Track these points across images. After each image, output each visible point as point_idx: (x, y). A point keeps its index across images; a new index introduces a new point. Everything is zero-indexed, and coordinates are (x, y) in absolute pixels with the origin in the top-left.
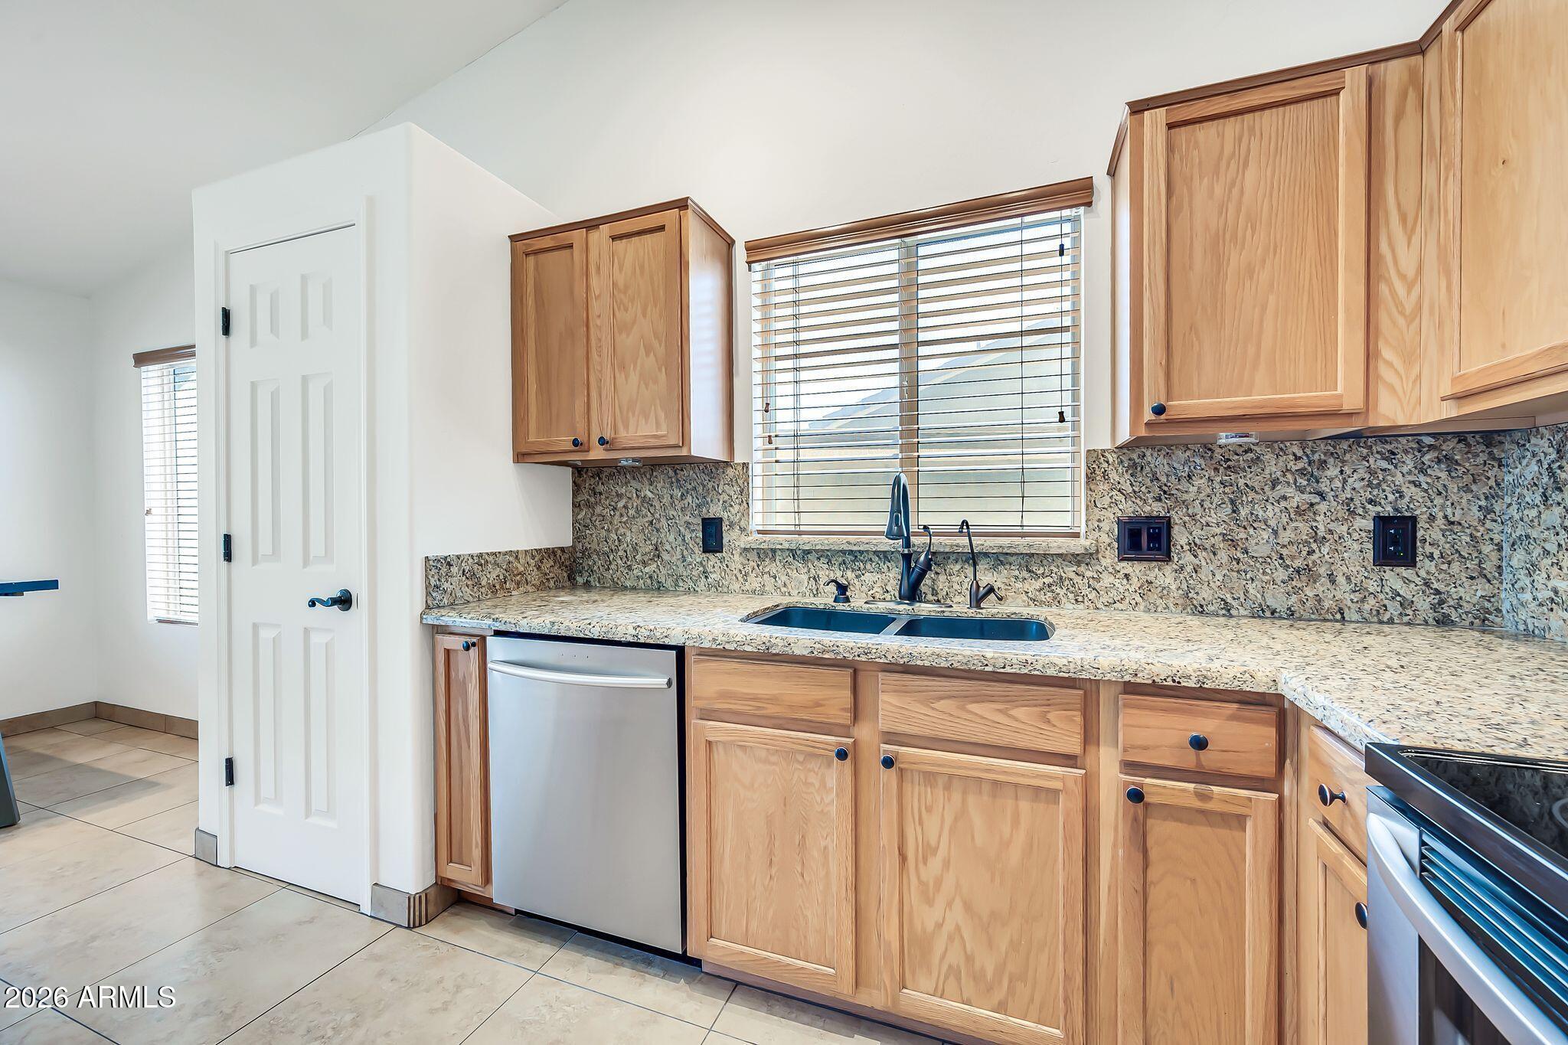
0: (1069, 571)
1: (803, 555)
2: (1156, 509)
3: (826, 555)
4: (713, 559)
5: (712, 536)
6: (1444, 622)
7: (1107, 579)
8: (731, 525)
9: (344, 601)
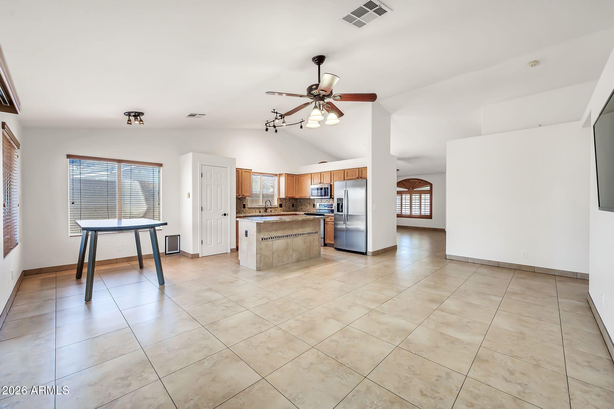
0: (276, 209)
1: (254, 208)
2: (281, 203)
3: (257, 208)
4: (244, 209)
5: (244, 206)
6: (295, 211)
7: (279, 209)
8: (246, 205)
9: (225, 215)
